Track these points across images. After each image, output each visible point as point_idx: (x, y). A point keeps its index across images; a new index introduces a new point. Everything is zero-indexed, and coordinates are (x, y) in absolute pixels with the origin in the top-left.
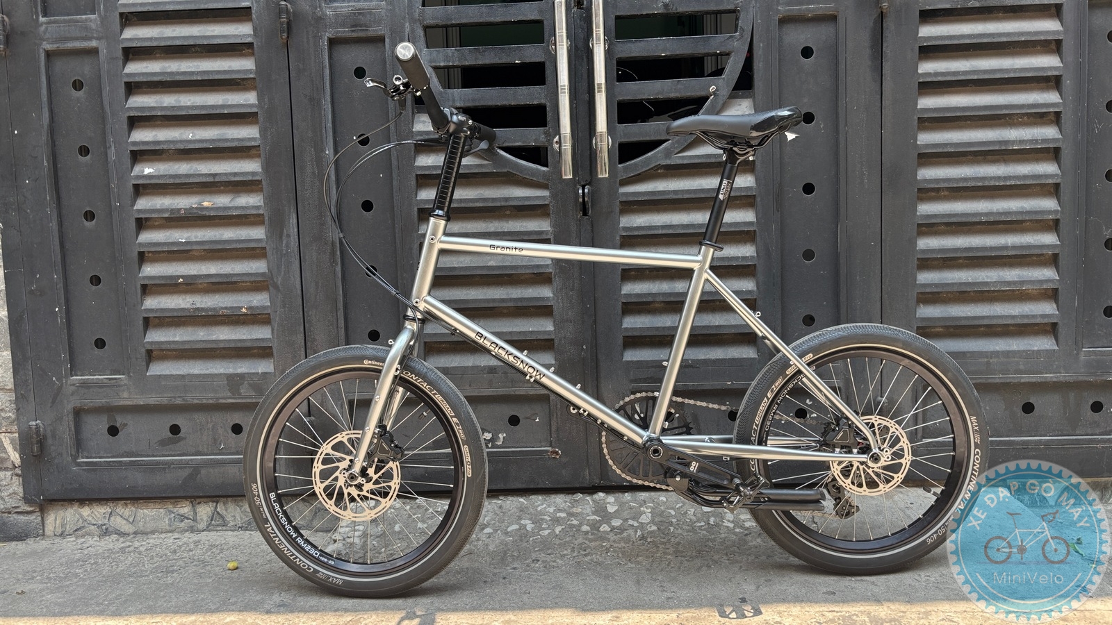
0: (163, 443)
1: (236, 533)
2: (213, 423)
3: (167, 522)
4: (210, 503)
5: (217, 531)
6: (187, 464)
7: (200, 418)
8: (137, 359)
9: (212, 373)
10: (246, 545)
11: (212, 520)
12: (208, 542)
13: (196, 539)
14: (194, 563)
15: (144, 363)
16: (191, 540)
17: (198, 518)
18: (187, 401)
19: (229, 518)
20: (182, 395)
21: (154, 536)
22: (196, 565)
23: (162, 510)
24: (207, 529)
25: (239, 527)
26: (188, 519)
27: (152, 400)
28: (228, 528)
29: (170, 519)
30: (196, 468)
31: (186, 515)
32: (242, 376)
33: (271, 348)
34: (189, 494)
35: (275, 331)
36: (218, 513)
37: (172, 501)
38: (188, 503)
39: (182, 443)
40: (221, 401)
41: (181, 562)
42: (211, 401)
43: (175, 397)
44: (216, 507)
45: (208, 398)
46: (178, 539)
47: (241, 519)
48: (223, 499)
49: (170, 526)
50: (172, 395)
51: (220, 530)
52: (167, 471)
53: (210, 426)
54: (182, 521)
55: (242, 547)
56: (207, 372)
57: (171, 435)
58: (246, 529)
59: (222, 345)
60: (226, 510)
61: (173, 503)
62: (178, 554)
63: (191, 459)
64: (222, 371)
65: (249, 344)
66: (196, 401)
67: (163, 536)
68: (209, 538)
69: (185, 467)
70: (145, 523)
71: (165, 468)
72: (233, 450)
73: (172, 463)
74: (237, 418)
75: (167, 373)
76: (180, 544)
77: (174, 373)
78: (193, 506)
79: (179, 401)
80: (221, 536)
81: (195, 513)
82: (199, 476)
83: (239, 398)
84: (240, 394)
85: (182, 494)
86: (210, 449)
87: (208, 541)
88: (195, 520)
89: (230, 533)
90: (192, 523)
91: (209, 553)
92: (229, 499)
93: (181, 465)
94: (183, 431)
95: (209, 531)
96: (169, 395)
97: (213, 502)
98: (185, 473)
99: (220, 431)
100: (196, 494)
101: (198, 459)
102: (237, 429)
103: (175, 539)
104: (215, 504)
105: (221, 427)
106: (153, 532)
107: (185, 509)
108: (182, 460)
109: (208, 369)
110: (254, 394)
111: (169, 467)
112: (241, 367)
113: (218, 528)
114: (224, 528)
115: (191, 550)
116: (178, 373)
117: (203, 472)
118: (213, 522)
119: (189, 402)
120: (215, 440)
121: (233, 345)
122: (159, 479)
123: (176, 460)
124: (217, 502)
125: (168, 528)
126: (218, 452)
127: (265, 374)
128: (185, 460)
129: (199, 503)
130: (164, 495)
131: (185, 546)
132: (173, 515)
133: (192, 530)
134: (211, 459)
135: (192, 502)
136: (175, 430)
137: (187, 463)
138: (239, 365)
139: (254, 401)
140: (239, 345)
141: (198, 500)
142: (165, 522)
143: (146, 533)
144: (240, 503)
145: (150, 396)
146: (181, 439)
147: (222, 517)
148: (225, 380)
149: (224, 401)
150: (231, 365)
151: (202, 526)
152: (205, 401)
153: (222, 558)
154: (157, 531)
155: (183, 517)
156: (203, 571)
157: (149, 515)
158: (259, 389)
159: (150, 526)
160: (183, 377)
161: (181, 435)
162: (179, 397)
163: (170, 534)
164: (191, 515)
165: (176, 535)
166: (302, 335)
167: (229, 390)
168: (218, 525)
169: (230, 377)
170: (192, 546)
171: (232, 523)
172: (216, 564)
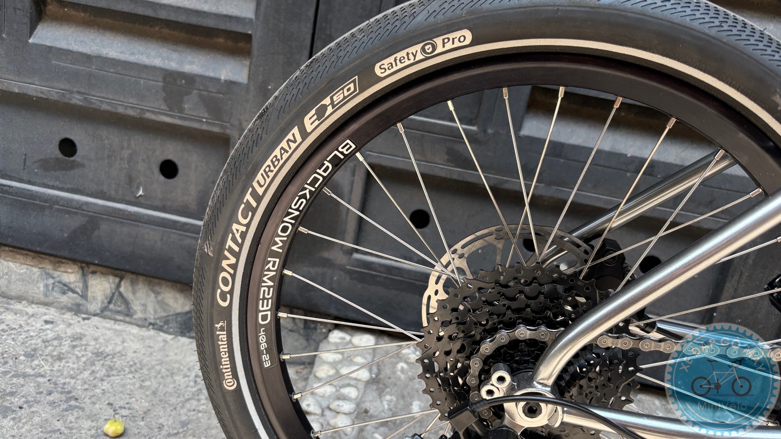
0: (46, 165)
1: (144, 332)
2: (129, 151)
3: (42, 289)
4: (111, 278)
5: (116, 320)
6: (80, 208)
7: (111, 137)
8: (15, 9)
9: (140, 62)
10: (153, 367)
11: (110, 302)
12: (93, 343)
13: (78, 330)
14: (50, 398)
15: (27, 20)
16: (70, 332)
17: (89, 294)
18: (91, 103)
19: (136, 306)
20: (83, 90)
21: (19, 306)
22: (52, 404)
23: (35, 270)
24: (102, 314)
25: (150, 324)
26: (74, 292)
27: (34, 88)
28: (133, 321)
29: (47, 286)
30: (94, 218)
31: (72, 286)
32: (191, 79)
33: (248, 38)
34: (77, 257)
35: (262, 8)
36: (121, 294)
37: (52, 258)
38: (76, 268)
39: (77, 172)
40: (149, 116)
41: (30, 388)
42: (131, 112)
43: (71, 92)
44: (118, 286)
45: (127, 106)
46: (52, 323)
47: (155, 311)
48: (130, 276)
49: (46, 296)
50: (67, 87)
51: (121, 321)
52: (47, 212)
53: (126, 153)
54: (64, 293)
55: (145, 371)
56: (132, 59)
57: (60, 156)
58: (160, 329)
59: (163, 15)
60: (134, 293)
61: (54, 263)
62: (36, 362)
63: (87, 203)
64: (157, 62)
65: (211, 23)
66: (105, 107)
67: (31, 310)
68: (97, 334)
69: (76, 213)
70: (9, 282)
71: (42, 208)
72: (157, 203)
73: (56, 200)
74: (171, 151)
75: (63, 45)
76: (51, 335)
77: (75, 47)
78: (84, 275)
79: (76, 100)
80: (118, 333)
81: (86, 287)
82: (96, 233)
83: (180, 118)
84: (181, 110)
85: (66, 254)
86: (120, 193)
87: (96, 339)
88: (84, 296)
89: (135, 330)
90: (79, 300)
91: (86, 374)
92: (141, 278)
93: (70, 208)
94: (80, 152)
95: (104, 317)
96: (62, 87)
97: (116, 276)
98: (75, 222)
99: (141, 167)
100: (88, 259)
101: (95, 204)
102: (169, 169)
103: (46, 322)
104: (117, 280)
105: (143, 160)
106: (19, 299)
107: (71, 276)
108: (72, 200)
109: (133, 54)
110: (206, 115)
111: (51, 207)
112: (191, 63)
113: (119, 317)
114: (128, 319)
115: (60, 358)
116: (81, 50)
117: (104, 227)
118: (111, 306)
119: (93, 106)
120: (130, 180)
121: (182, 18)
122: (34, 223)
123: (62, 198)
124: (122, 279)
125: (42, 298)
126: (133, 199)
127: (231, 84)
128: (77, 201)
129: (94, 273)
130: (38, 249)
131: (55, 343)
132: (51, 281)
133: (77, 309)
134: (120, 210)
135: (82, 268)
136: (68, 147)
137: (81, 206)
138: (190, 58)
139: (204, 127)
140: (194, 20)
141: (92, 268)
142: (38, 288)
143: (10, 298)
144: (157, 288)
145: (30, 81)
146: (74, 166)
147: (126, 302)
148: (161, 79)
149: (153, 117)
150: (175, 55)
151: (95, 307)
152: (121, 110)
153: (104, 392)
154: (25, 299)
155: (66, 288)
156: (58, 425)
157: (15, 272)
158: (214, 107)
159: (16, 288)
160: (87, 58)
161: (77, 158)
162: (78, 92)
163: (42, 309)
164: (79, 287)
165: (52, 313)
166: (310, 25)
167: (165, 100)
168: (118, 312)
169: (170, 77)
170: (65, 347)
171: (139, 315)
172: (88, 407)
